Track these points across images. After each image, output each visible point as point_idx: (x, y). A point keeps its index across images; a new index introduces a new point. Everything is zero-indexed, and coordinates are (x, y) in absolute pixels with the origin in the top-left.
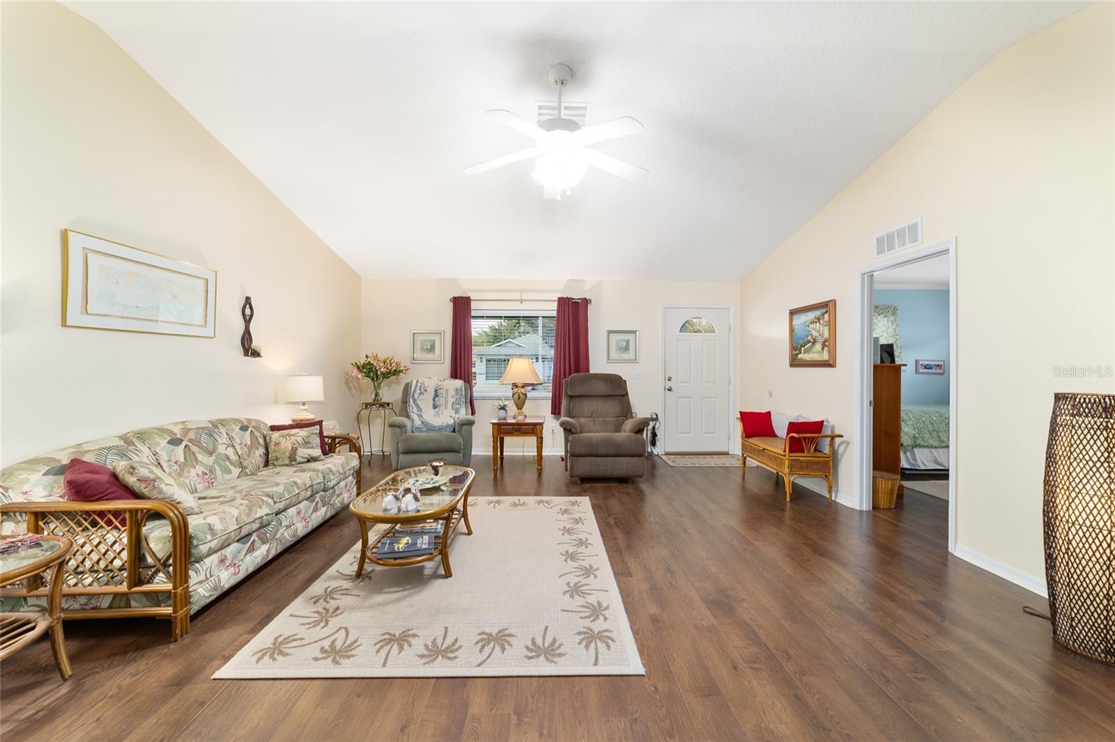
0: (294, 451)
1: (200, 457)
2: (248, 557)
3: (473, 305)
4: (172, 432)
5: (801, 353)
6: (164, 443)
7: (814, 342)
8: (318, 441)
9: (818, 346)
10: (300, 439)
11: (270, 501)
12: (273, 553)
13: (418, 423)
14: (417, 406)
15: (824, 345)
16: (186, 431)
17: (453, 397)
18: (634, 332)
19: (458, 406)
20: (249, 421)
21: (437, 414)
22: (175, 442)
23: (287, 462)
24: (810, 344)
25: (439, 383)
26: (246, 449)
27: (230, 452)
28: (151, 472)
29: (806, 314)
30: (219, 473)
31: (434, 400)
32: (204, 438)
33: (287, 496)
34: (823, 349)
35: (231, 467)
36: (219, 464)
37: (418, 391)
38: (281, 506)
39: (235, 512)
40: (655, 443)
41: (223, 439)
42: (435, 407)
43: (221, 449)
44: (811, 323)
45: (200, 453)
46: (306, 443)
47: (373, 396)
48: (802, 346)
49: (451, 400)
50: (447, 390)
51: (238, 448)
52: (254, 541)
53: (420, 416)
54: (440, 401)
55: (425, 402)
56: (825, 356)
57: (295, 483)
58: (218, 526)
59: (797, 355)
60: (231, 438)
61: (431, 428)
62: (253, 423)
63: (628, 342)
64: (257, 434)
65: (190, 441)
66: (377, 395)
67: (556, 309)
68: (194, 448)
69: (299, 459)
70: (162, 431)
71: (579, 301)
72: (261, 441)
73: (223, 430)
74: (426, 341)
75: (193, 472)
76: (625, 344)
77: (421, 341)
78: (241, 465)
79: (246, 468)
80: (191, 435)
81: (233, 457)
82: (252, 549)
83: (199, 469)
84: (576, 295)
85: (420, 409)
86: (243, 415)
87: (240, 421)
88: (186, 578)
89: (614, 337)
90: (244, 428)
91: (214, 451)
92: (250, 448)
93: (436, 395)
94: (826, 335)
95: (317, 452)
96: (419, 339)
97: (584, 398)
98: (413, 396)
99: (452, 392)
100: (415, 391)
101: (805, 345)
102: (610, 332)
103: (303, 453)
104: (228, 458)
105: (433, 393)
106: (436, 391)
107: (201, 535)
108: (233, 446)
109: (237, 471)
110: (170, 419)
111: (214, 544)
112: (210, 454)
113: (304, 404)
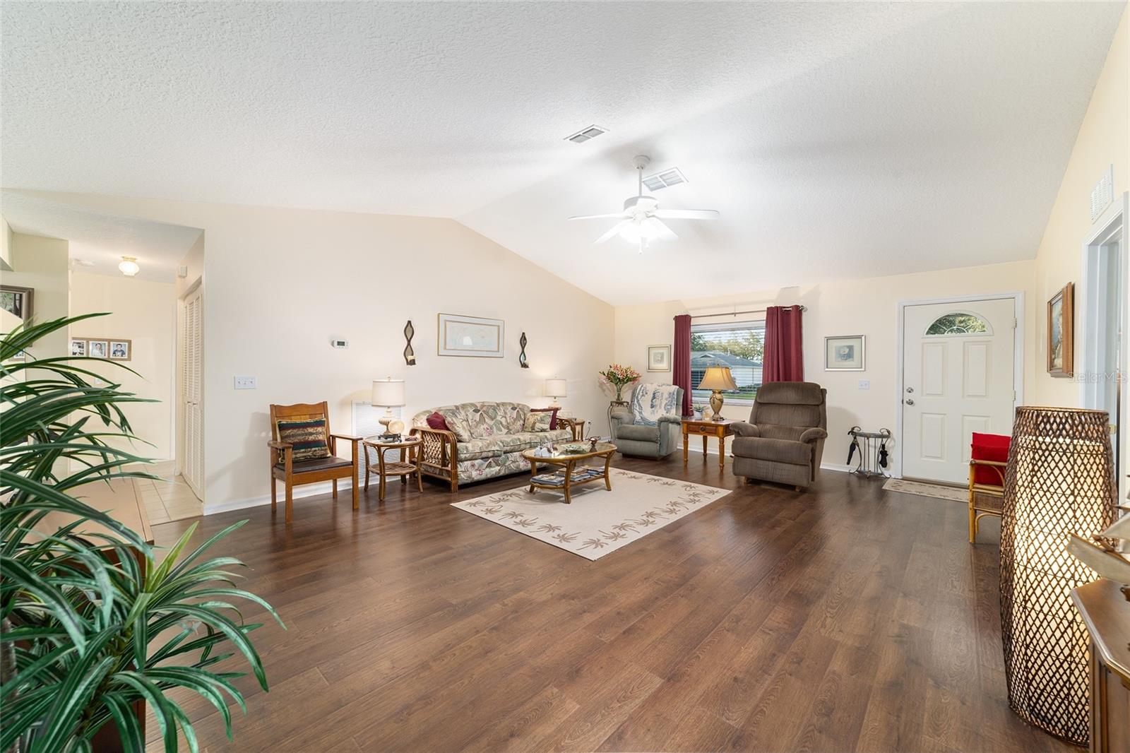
0: (534, 423)
1: (487, 420)
2: (488, 469)
3: (693, 322)
4: (476, 406)
6: (471, 411)
8: (550, 420)
10: (539, 418)
11: (501, 444)
12: (502, 473)
13: (638, 418)
14: (640, 405)
16: (483, 406)
17: (666, 399)
18: (860, 337)
19: (669, 407)
20: (519, 405)
21: (653, 413)
22: (476, 411)
23: (530, 430)
24: (1059, 345)
25: (658, 388)
26: (513, 420)
27: (503, 420)
28: (452, 420)
31: (652, 401)
32: (491, 411)
33: (512, 444)
37: (641, 394)
38: (508, 448)
39: (480, 444)
40: (886, 464)
41: (501, 413)
42: (652, 406)
43: (499, 418)
44: (1060, 316)
45: (487, 418)
46: (542, 421)
47: (616, 397)
48: (1056, 348)
49: (664, 402)
50: (662, 394)
51: (508, 419)
52: (490, 462)
53: (640, 413)
54: (657, 402)
55: (645, 402)
57: (519, 439)
58: (470, 448)
59: (1054, 360)
60: (506, 413)
61: (647, 423)
62: (520, 407)
63: (851, 348)
64: (521, 412)
65: (484, 411)
66: (619, 395)
67: (765, 318)
68: (485, 415)
69: (536, 429)
70: (472, 405)
71: (790, 309)
72: (523, 417)
73: (502, 409)
74: (658, 353)
75: (482, 427)
76: (847, 351)
77: (654, 353)
78: (508, 428)
80: (485, 409)
81: (504, 423)
82: (489, 466)
83: (485, 426)
84: (787, 303)
85: (641, 407)
86: (515, 402)
87: (513, 404)
88: (456, 467)
89: (833, 344)
90: (514, 409)
91: (495, 418)
92: (515, 420)
93: (654, 398)
95: (547, 426)
96: (653, 351)
97: (781, 406)
98: (637, 397)
99: (666, 395)
100: (639, 394)
102: (828, 339)
103: (539, 426)
104: (501, 423)
105: (652, 396)
106: (654, 394)
107: (462, 450)
108: (506, 417)
109: (505, 431)
110: (477, 399)
111: (467, 455)
112: (493, 420)
113: (555, 398)
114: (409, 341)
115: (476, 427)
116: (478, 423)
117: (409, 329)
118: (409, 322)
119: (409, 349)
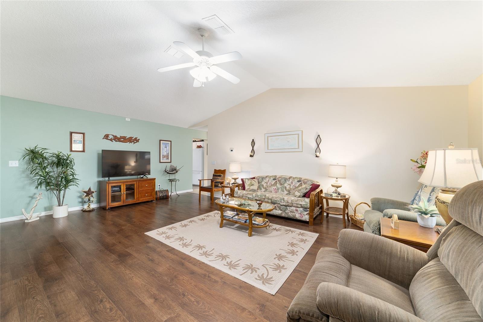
20: (304, 179)
26: (294, 187)
30: (280, 190)
31: (430, 195)
35: (285, 191)
36: (281, 188)
41: (289, 182)
43: (286, 185)
45: (278, 184)
60: (292, 183)
65: (278, 180)
68: (278, 182)
73: (291, 180)
75: (273, 187)
79: (290, 193)
80: (280, 179)
81: (288, 188)
83: (275, 187)
91: (283, 184)
104: (286, 187)
108: (290, 185)
109: (286, 192)
110: (279, 174)
111: (237, 196)
112: (281, 185)
113: (337, 178)
114: (253, 148)
115: (270, 187)
116: (272, 185)
117: (253, 143)
118: (253, 140)
119: (253, 150)
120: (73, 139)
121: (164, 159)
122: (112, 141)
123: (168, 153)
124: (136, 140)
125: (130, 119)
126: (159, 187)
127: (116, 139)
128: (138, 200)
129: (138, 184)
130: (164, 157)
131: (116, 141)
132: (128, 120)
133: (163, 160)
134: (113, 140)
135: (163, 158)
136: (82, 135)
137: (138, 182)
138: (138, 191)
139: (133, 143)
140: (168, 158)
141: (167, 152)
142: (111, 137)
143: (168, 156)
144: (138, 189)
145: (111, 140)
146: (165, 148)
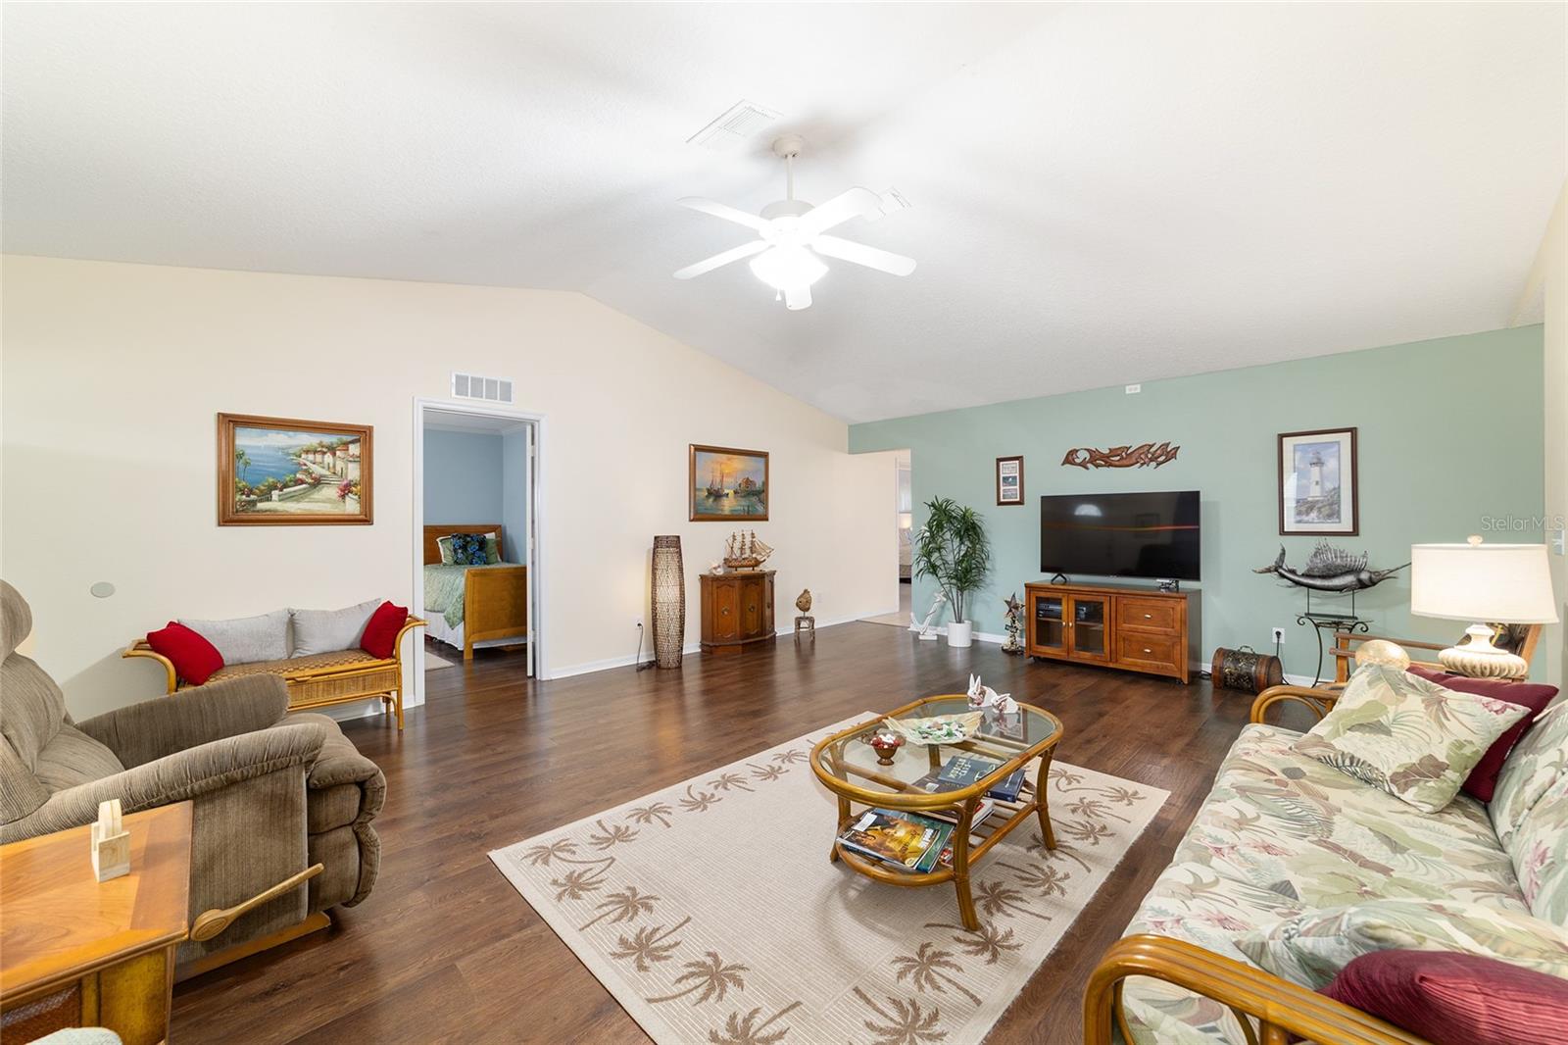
5: (269, 499)
7: (317, 483)
9: (330, 492)
15: (346, 490)
24: (304, 486)
29: (291, 433)
34: (343, 497)
44: (307, 452)
48: (275, 488)
56: (352, 506)
59: (254, 503)
94: (354, 473)
101: (286, 486)
120: (1002, 476)
121: (1305, 518)
122: (1087, 468)
123: (1337, 490)
124: (1168, 454)
125: (1139, 386)
126: (1275, 640)
127: (1098, 459)
128: (1117, 661)
129: (1113, 603)
130: (1305, 507)
131: (1097, 466)
132: (1133, 389)
133: (1299, 522)
134: (1089, 465)
135: (1299, 513)
136: (1017, 462)
137: (1113, 600)
138: (1114, 629)
139: (1154, 464)
140: (1334, 514)
141: (1329, 486)
142: (1083, 455)
143: (1338, 503)
144: (1113, 623)
145: (1083, 465)
146: (1316, 470)
